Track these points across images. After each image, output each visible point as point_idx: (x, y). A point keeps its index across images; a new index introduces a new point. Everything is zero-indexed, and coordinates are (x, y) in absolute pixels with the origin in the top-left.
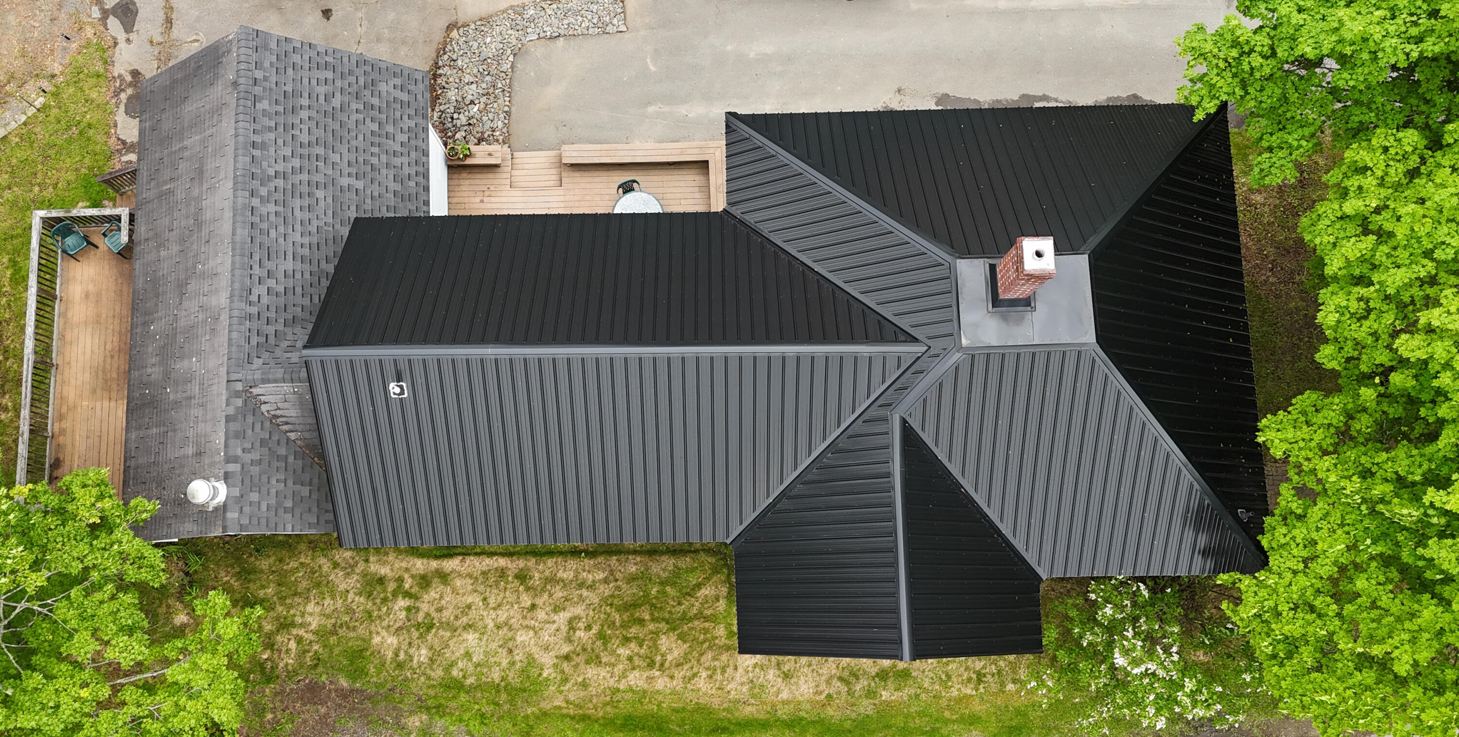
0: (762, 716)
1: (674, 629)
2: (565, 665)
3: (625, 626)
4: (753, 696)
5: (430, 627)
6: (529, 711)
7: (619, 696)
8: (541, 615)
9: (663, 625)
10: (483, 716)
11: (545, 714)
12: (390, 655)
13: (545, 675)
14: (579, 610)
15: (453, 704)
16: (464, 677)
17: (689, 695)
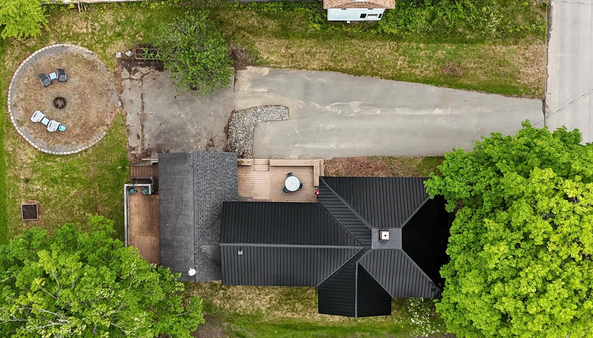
0: (324, 326)
1: (300, 301)
2: (269, 310)
3: (286, 300)
4: (322, 320)
5: (230, 298)
6: (258, 322)
7: (284, 319)
8: (262, 296)
9: (297, 300)
10: (245, 323)
11: (262, 323)
12: (218, 306)
13: (263, 313)
14: (273, 295)
15: (236, 320)
16: (240, 313)
17: (304, 320)
